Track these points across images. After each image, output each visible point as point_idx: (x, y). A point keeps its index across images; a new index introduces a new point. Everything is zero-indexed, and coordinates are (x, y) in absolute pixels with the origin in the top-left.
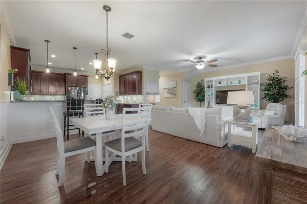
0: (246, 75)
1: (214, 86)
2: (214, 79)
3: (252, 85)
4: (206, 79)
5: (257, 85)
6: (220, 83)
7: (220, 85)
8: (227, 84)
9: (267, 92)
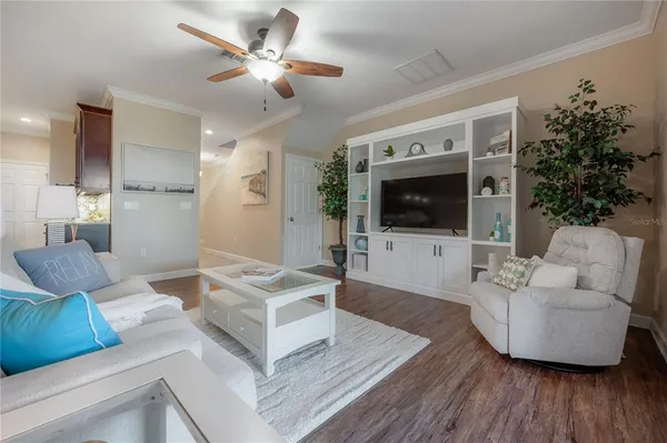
0: (467, 117)
1: (371, 163)
2: (370, 139)
3: (489, 155)
4: (352, 142)
5: (505, 154)
6: (390, 152)
7: (389, 160)
8: (411, 154)
9: (543, 180)
